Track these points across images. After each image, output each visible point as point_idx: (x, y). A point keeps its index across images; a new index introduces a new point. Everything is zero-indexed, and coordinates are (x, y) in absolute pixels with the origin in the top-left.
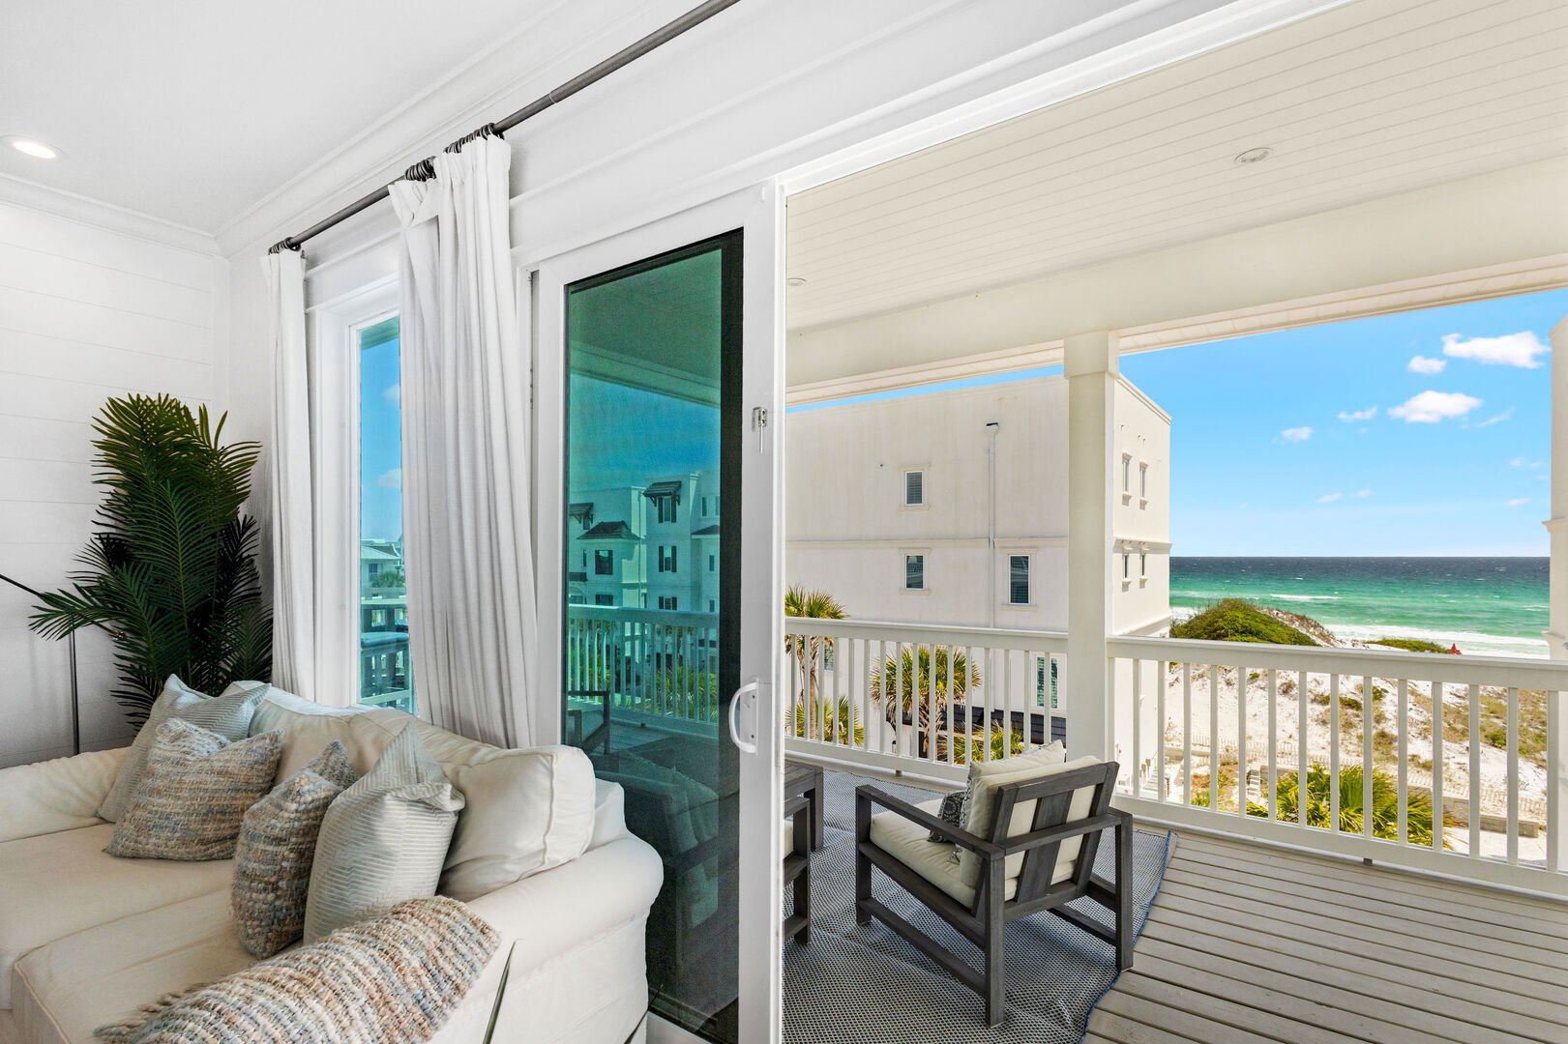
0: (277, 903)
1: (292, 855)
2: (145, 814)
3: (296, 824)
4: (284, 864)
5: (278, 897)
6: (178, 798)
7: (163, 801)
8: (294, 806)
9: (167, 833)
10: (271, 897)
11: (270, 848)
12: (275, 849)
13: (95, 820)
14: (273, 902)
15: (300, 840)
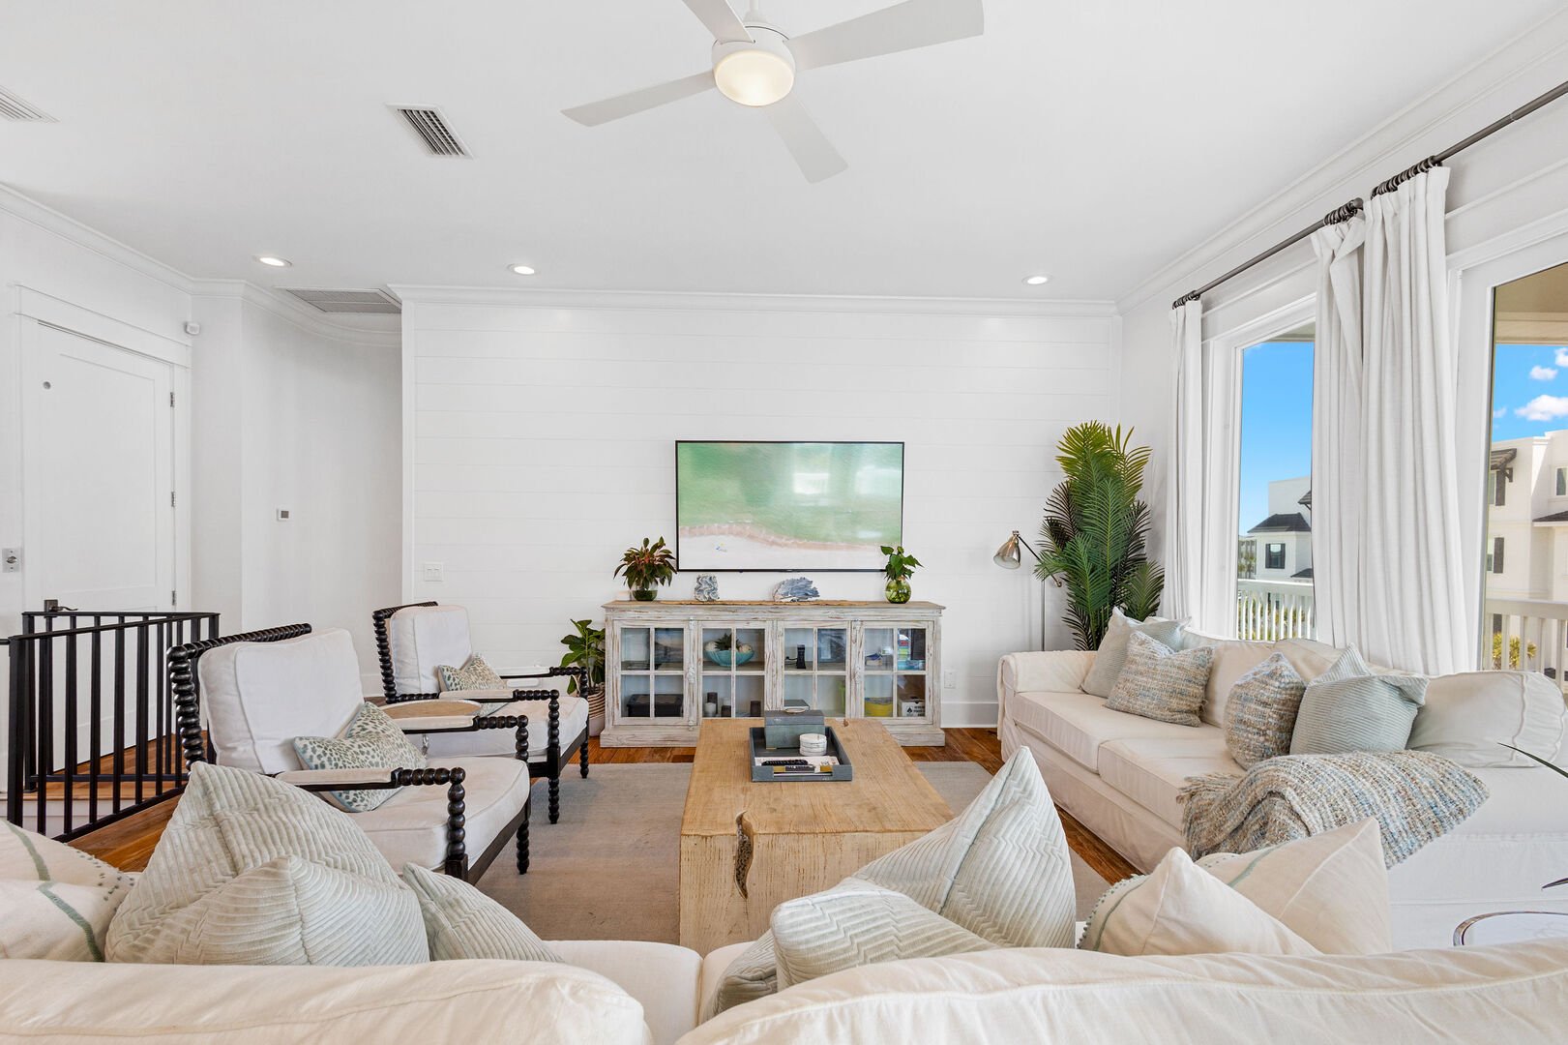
0: (1266, 744)
1: (1275, 716)
2: (1133, 686)
3: (1278, 696)
4: (1270, 720)
5: (1267, 740)
6: (1155, 679)
7: (1145, 679)
8: (1277, 684)
9: (1148, 700)
10: (1262, 739)
11: (1260, 708)
12: (1263, 709)
13: (1080, 691)
14: (1263, 742)
15: (1280, 707)
